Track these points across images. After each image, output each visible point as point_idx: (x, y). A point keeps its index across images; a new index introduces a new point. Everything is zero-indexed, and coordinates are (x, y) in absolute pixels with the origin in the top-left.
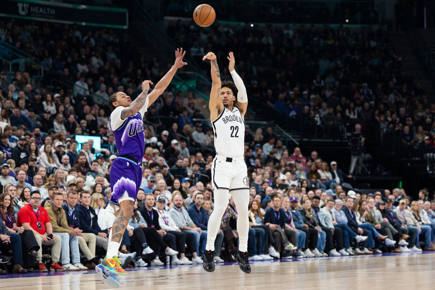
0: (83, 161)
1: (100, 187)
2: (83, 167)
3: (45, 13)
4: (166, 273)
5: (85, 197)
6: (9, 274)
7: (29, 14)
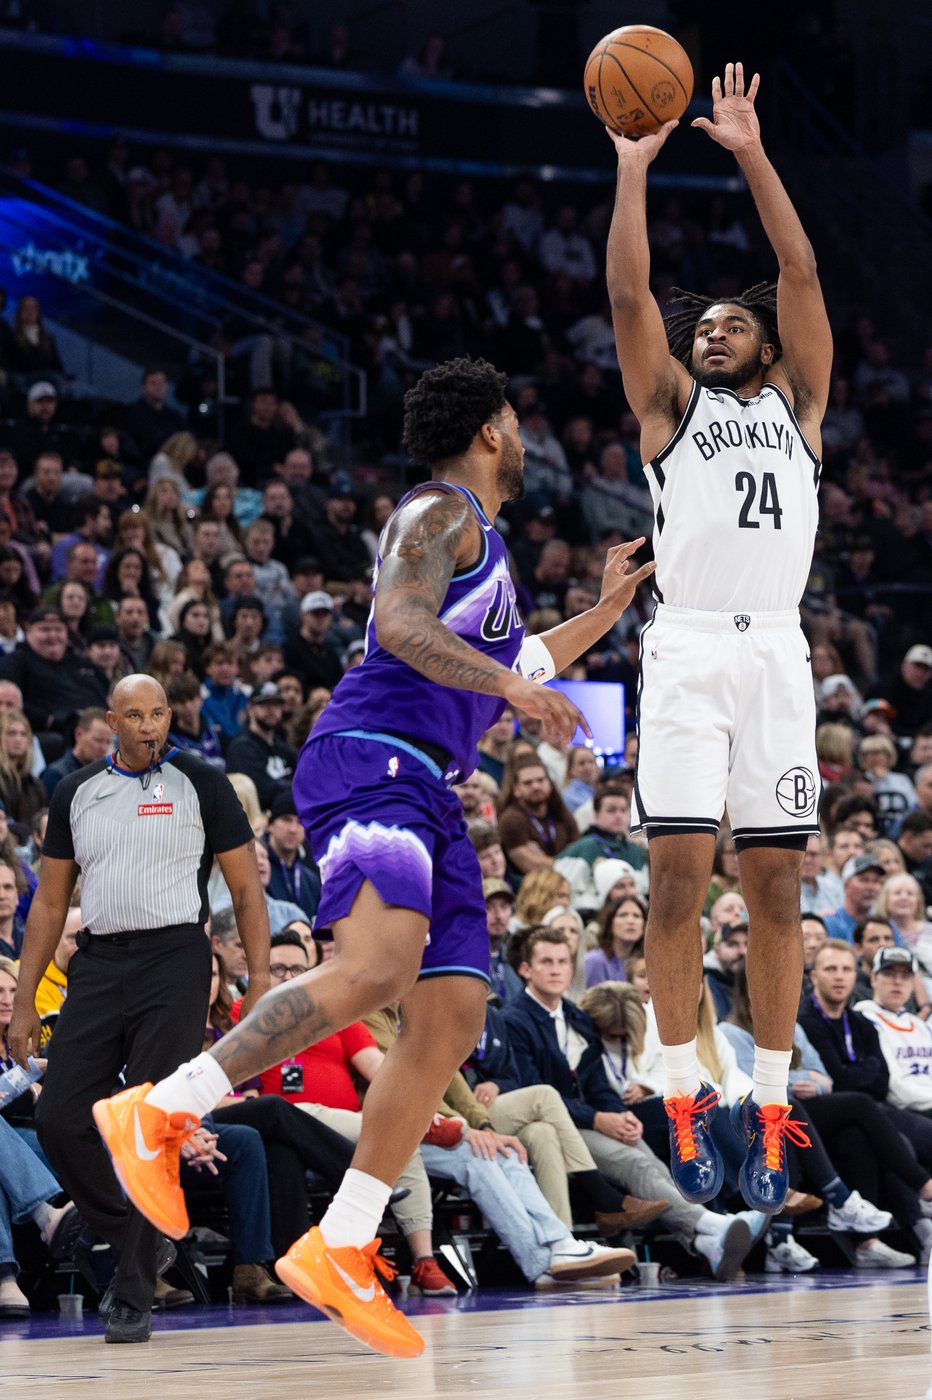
0: (536, 791)
1: (636, 916)
2: (541, 820)
3: (374, 127)
4: (917, 1303)
5: (548, 961)
6: (212, 1310)
7: (304, 132)
